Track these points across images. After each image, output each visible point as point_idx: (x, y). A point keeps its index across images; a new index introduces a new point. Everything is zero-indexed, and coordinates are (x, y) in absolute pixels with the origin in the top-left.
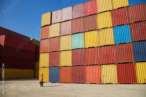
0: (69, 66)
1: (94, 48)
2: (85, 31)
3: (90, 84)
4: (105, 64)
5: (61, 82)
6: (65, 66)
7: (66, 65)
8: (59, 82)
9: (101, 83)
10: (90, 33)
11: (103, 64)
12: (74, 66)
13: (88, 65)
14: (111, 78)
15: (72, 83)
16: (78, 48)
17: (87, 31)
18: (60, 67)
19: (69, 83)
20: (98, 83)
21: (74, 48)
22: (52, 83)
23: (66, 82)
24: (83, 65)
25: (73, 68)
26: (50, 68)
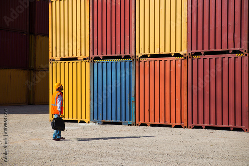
0: (177, 55)
5: (142, 122)
6: (157, 52)
7: (162, 52)
8: (133, 121)
12: (196, 54)
15: (188, 127)
18: (136, 60)
19: (177, 127)
22: (104, 123)
23: (162, 123)
24: (239, 52)
25: (195, 61)
26: (96, 65)
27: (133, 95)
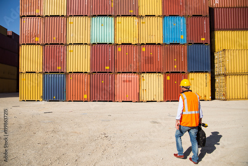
0: (85, 73)
1: (131, 45)
2: (117, 14)
3: (123, 101)
4: (147, 73)
6: (76, 71)
7: (79, 71)
8: (65, 100)
9: (139, 101)
10: (125, 20)
11: (144, 73)
12: (94, 72)
13: (120, 73)
14: (155, 94)
15: (90, 101)
16: (103, 42)
17: (120, 14)
18: (66, 74)
20: (135, 100)
21: (95, 42)
23: (79, 100)
24: (111, 72)
25: (93, 75)
26: (45, 75)
27: (65, 88)
